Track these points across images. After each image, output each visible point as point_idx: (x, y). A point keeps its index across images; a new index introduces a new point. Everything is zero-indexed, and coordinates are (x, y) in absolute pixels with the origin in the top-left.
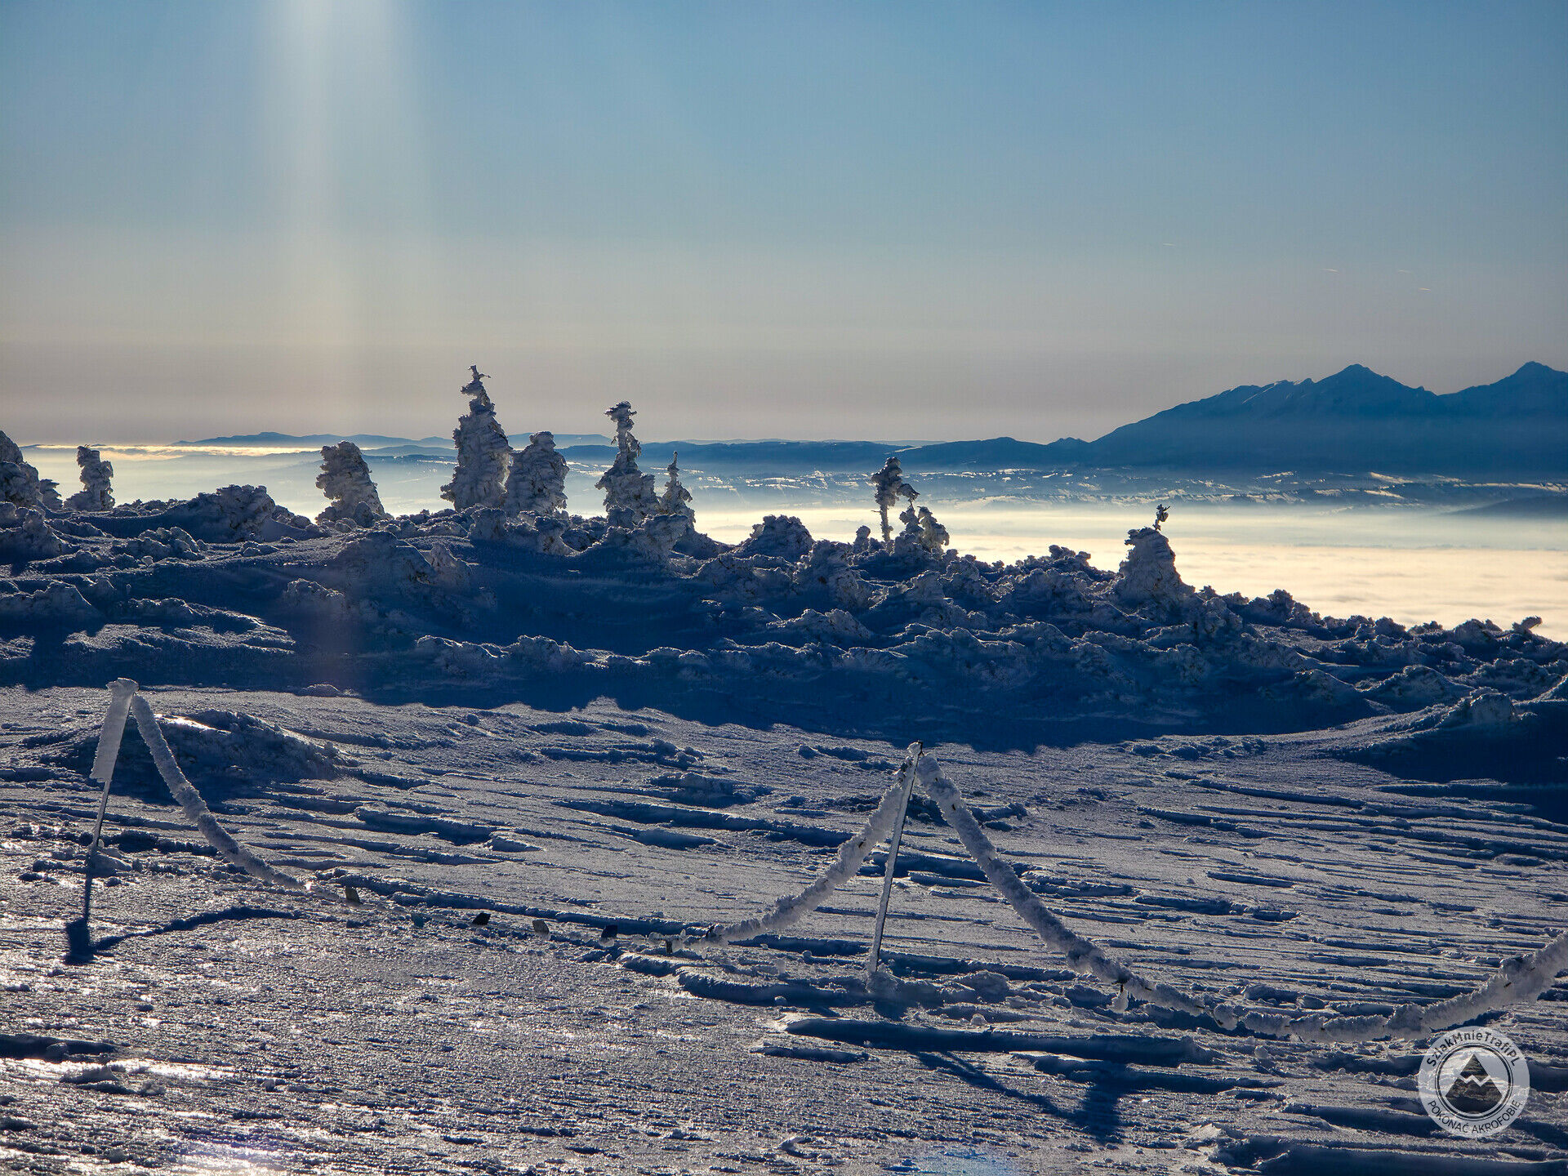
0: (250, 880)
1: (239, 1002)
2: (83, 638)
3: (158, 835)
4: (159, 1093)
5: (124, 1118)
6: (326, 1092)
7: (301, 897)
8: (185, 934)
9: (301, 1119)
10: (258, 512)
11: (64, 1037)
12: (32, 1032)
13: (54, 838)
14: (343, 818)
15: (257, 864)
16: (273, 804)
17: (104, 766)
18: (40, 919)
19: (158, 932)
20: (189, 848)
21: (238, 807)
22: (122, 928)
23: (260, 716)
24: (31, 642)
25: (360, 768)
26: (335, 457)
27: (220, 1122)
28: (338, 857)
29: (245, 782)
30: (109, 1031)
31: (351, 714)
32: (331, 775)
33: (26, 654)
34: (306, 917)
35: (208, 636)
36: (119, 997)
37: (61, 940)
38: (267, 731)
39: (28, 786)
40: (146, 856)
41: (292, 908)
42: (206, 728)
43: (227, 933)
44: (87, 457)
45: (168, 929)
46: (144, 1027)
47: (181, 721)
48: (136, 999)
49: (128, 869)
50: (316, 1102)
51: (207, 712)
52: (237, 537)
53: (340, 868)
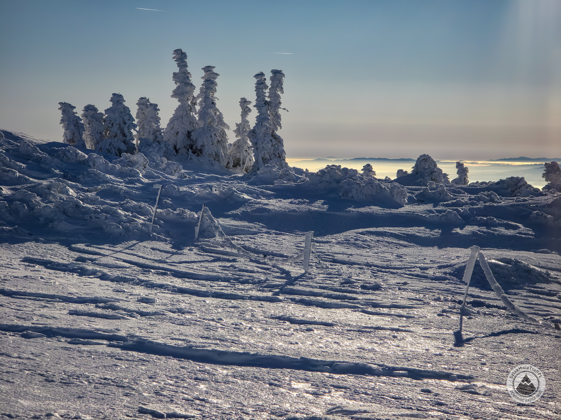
0: (519, 319)
1: (517, 363)
2: (458, 230)
3: (485, 302)
4: (490, 395)
5: (478, 403)
6: (550, 398)
7: (538, 326)
8: (496, 337)
9: (542, 407)
10: (521, 186)
11: (456, 373)
12: (444, 370)
13: (449, 301)
14: (552, 298)
15: (522, 314)
16: (527, 292)
17: (467, 276)
18: (445, 330)
19: (487, 336)
20: (496, 307)
21: (514, 293)
22: (474, 334)
23: (522, 260)
24: (440, 231)
25: (558, 280)
26: (549, 167)
27: (513, 407)
28: (551, 312)
29: (517, 284)
30: (471, 371)
31: (555, 260)
32: (548, 282)
33: (438, 235)
34: (540, 333)
35: (503, 231)
36: (474, 359)
37: (453, 338)
38: (525, 266)
39: (439, 282)
40: (481, 309)
41: (535, 330)
42: (503, 264)
43: (511, 338)
44: (459, 166)
45: (490, 336)
46: (483, 370)
47: (493, 261)
48: (480, 360)
49: (475, 313)
50: (547, 401)
51: (503, 258)
52: (513, 195)
53: (552, 316)
